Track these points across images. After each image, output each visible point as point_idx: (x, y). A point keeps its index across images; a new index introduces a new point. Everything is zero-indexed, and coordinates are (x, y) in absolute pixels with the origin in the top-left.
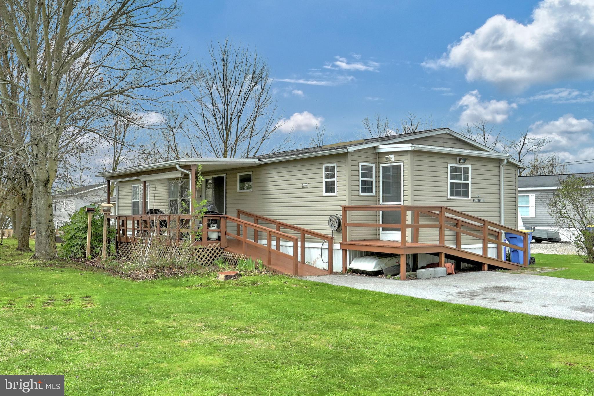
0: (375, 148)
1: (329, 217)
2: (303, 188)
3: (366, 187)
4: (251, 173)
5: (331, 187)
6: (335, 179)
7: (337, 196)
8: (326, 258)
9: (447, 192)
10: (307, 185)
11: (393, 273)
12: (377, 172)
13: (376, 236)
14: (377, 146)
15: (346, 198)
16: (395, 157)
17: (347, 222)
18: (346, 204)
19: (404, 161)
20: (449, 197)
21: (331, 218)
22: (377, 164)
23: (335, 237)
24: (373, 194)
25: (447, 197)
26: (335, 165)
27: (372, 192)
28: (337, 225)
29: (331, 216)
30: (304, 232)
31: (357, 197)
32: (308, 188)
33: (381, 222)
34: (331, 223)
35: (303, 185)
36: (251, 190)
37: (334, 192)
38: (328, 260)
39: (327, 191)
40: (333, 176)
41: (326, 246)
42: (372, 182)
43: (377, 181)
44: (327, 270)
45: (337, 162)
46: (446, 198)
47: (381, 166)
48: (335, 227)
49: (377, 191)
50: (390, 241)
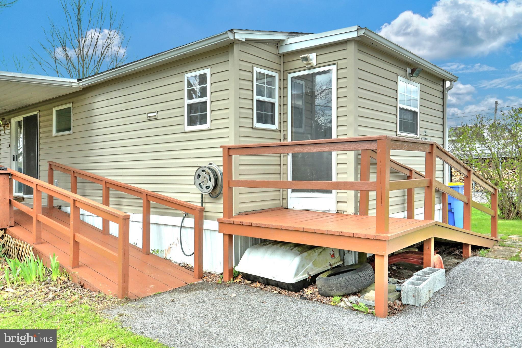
0: (278, 43)
1: (196, 169)
2: (148, 121)
3: (264, 113)
4: (70, 105)
5: (199, 114)
6: (207, 99)
7: (211, 130)
8: (190, 248)
9: (396, 124)
10: (155, 114)
11: (344, 292)
12: (283, 88)
13: (278, 202)
14: (283, 41)
15: (231, 132)
16: (319, 57)
17: (233, 179)
18: (231, 142)
19: (339, 62)
20: (398, 133)
21: (200, 172)
22: (283, 74)
23: (208, 206)
24: (275, 127)
25: (396, 132)
26: (207, 71)
27: (273, 123)
28: (211, 184)
29: (200, 167)
30: (149, 198)
31: (251, 130)
32: (156, 119)
33: (290, 178)
34: (199, 181)
35: (149, 115)
36: (71, 132)
37: (206, 123)
38: (193, 251)
39: (191, 122)
40: (203, 93)
41: (190, 222)
42: (273, 104)
43: (283, 105)
44: (192, 268)
45: (210, 66)
46: (394, 133)
47: (290, 76)
48: (207, 187)
49: (283, 122)
50: (306, 210)
